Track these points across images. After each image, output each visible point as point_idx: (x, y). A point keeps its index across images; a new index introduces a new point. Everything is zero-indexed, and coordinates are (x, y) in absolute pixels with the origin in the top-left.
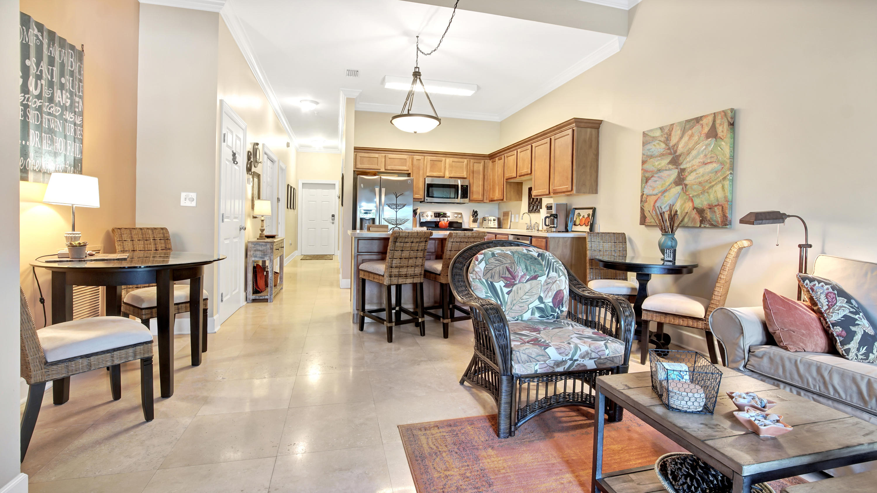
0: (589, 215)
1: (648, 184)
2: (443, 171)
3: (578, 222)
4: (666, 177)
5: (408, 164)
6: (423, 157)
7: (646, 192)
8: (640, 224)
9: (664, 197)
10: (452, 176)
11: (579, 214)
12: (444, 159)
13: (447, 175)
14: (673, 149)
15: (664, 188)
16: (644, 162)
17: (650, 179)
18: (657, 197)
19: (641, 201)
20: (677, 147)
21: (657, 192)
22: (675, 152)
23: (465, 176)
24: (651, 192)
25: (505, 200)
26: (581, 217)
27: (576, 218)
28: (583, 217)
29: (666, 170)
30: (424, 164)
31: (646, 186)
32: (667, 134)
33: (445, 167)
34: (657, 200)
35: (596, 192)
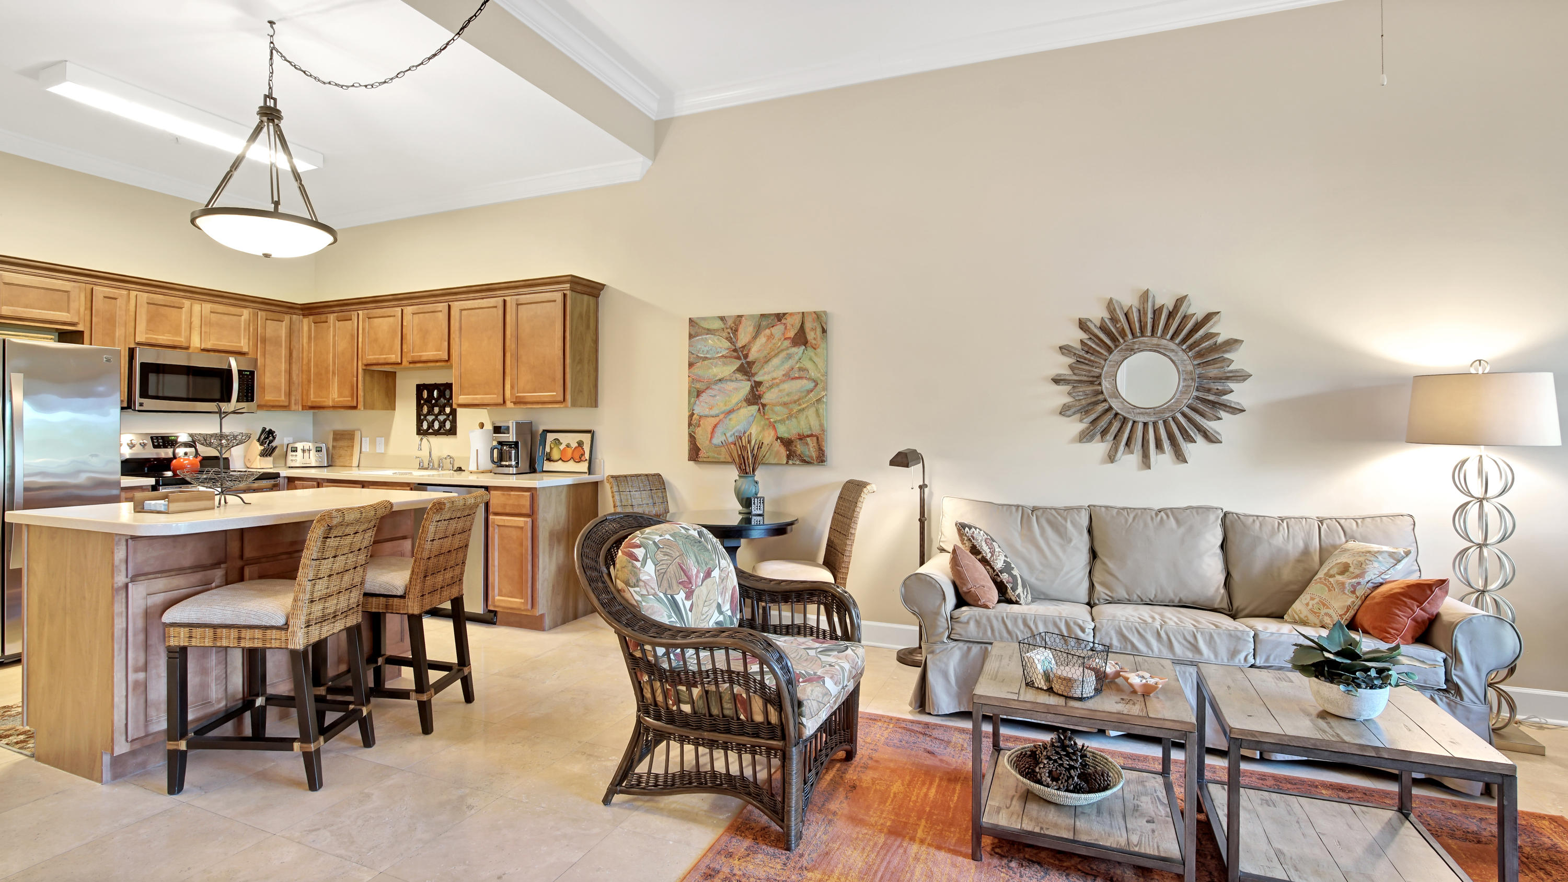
0: (580, 444)
1: (701, 398)
2: (184, 333)
3: (556, 455)
4: (731, 391)
5: (74, 305)
6: (125, 292)
7: (698, 410)
8: (690, 459)
9: (730, 420)
10: (209, 346)
11: (557, 442)
12: (187, 303)
13: (196, 342)
14: (742, 352)
15: (728, 408)
16: (691, 365)
17: (703, 392)
18: (718, 419)
19: (690, 425)
20: (749, 350)
21: (717, 412)
22: (746, 356)
23: (245, 349)
24: (707, 412)
25: (361, 406)
26: (562, 447)
27: (551, 449)
28: (568, 446)
29: (732, 381)
30: (127, 310)
31: (697, 402)
32: (732, 329)
33: (191, 323)
34: (718, 424)
35: (596, 406)
